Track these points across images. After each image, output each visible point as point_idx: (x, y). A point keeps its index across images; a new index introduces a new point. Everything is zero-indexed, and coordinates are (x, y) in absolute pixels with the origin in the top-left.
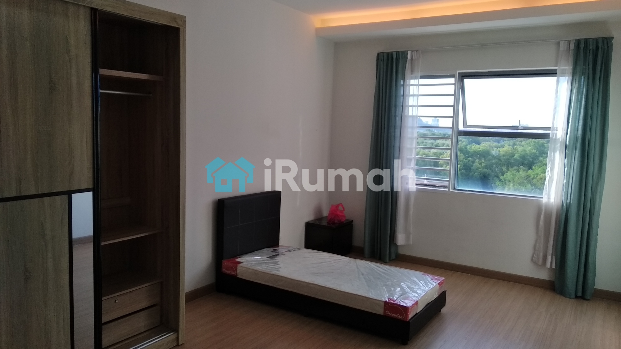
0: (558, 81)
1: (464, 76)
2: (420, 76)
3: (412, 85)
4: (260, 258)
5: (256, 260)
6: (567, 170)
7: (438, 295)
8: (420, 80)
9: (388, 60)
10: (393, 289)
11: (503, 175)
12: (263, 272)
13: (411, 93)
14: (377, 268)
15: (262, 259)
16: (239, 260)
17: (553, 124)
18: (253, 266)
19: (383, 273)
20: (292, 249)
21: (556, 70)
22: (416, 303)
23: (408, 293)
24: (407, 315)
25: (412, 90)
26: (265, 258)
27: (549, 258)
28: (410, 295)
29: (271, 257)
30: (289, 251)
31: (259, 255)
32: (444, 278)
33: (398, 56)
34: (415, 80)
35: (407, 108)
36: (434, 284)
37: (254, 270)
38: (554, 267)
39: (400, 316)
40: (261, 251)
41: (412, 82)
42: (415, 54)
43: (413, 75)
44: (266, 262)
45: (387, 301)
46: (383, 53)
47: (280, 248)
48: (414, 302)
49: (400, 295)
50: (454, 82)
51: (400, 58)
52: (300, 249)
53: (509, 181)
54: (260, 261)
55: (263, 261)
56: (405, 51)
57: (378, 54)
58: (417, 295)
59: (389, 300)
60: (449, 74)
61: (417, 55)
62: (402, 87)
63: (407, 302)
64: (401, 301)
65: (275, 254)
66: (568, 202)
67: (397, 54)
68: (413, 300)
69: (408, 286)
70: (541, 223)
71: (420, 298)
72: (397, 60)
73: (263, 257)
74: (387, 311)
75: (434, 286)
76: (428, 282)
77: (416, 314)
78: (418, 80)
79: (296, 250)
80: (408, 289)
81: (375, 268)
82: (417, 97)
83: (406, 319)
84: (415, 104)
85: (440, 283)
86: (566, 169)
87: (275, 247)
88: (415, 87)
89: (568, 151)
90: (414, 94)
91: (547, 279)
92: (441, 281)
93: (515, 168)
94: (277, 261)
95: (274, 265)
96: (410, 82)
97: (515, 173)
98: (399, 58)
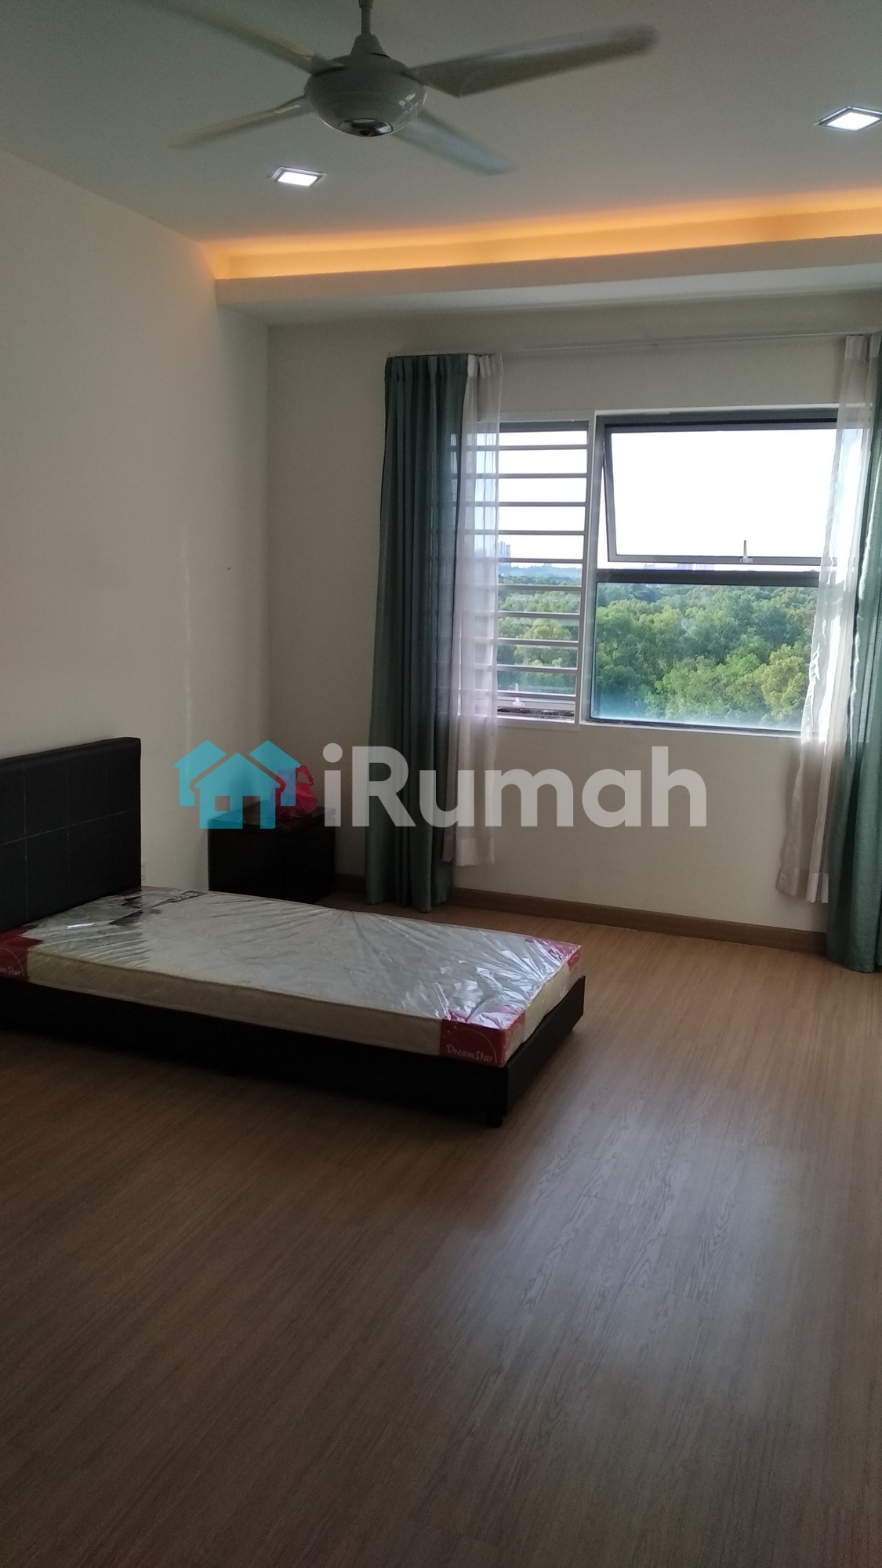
0: (839, 439)
1: (610, 425)
2: (501, 424)
3: (481, 448)
4: (90, 927)
5: (77, 932)
6: (859, 664)
7: (567, 991)
8: (502, 435)
9: (415, 377)
10: (458, 985)
11: (660, 678)
12: (105, 966)
13: (479, 470)
14: (410, 931)
15: (97, 929)
16: (30, 934)
17: (827, 548)
18: (74, 949)
19: (428, 943)
20: (178, 893)
21: (835, 411)
22: (521, 1019)
23: (499, 993)
24: (500, 1052)
25: (482, 463)
26: (104, 924)
27: (814, 877)
28: (506, 998)
29: (124, 922)
30: (172, 901)
31: (88, 917)
32: (579, 947)
33: (442, 368)
34: (489, 435)
35: (468, 510)
36: (558, 963)
37: (75, 960)
38: (825, 900)
39: (482, 1056)
40: (90, 905)
41: (482, 439)
42: (485, 363)
43: (483, 422)
44: (108, 937)
45: (449, 1019)
46: (402, 358)
47: (143, 893)
48: (516, 1017)
49: (479, 1000)
50: (584, 442)
51: (449, 372)
52: (200, 894)
53: (675, 693)
54: (92, 934)
55: (100, 932)
56: (463, 354)
57: (390, 361)
58: (520, 997)
59: (452, 1018)
60: (573, 421)
61: (491, 365)
62: (454, 456)
63: (499, 1016)
64: (483, 1015)
65: (131, 911)
66: (861, 740)
67: (438, 360)
68: (513, 1011)
69: (496, 974)
70: (797, 794)
71: (529, 1005)
72: (440, 377)
73: (99, 923)
74: (448, 1046)
75: (558, 970)
76: (542, 960)
77: (522, 1045)
78: (495, 435)
79: (191, 897)
80: (497, 983)
81: (407, 933)
82: (495, 480)
83: (499, 1060)
84: (490, 498)
85: (571, 961)
86: (857, 660)
87: (131, 893)
88: (488, 452)
89: (862, 616)
90: (487, 472)
91: (811, 930)
92: (574, 954)
93: (687, 660)
94: (140, 931)
95: (133, 944)
96: (475, 440)
97: (687, 674)
98: (446, 375)
